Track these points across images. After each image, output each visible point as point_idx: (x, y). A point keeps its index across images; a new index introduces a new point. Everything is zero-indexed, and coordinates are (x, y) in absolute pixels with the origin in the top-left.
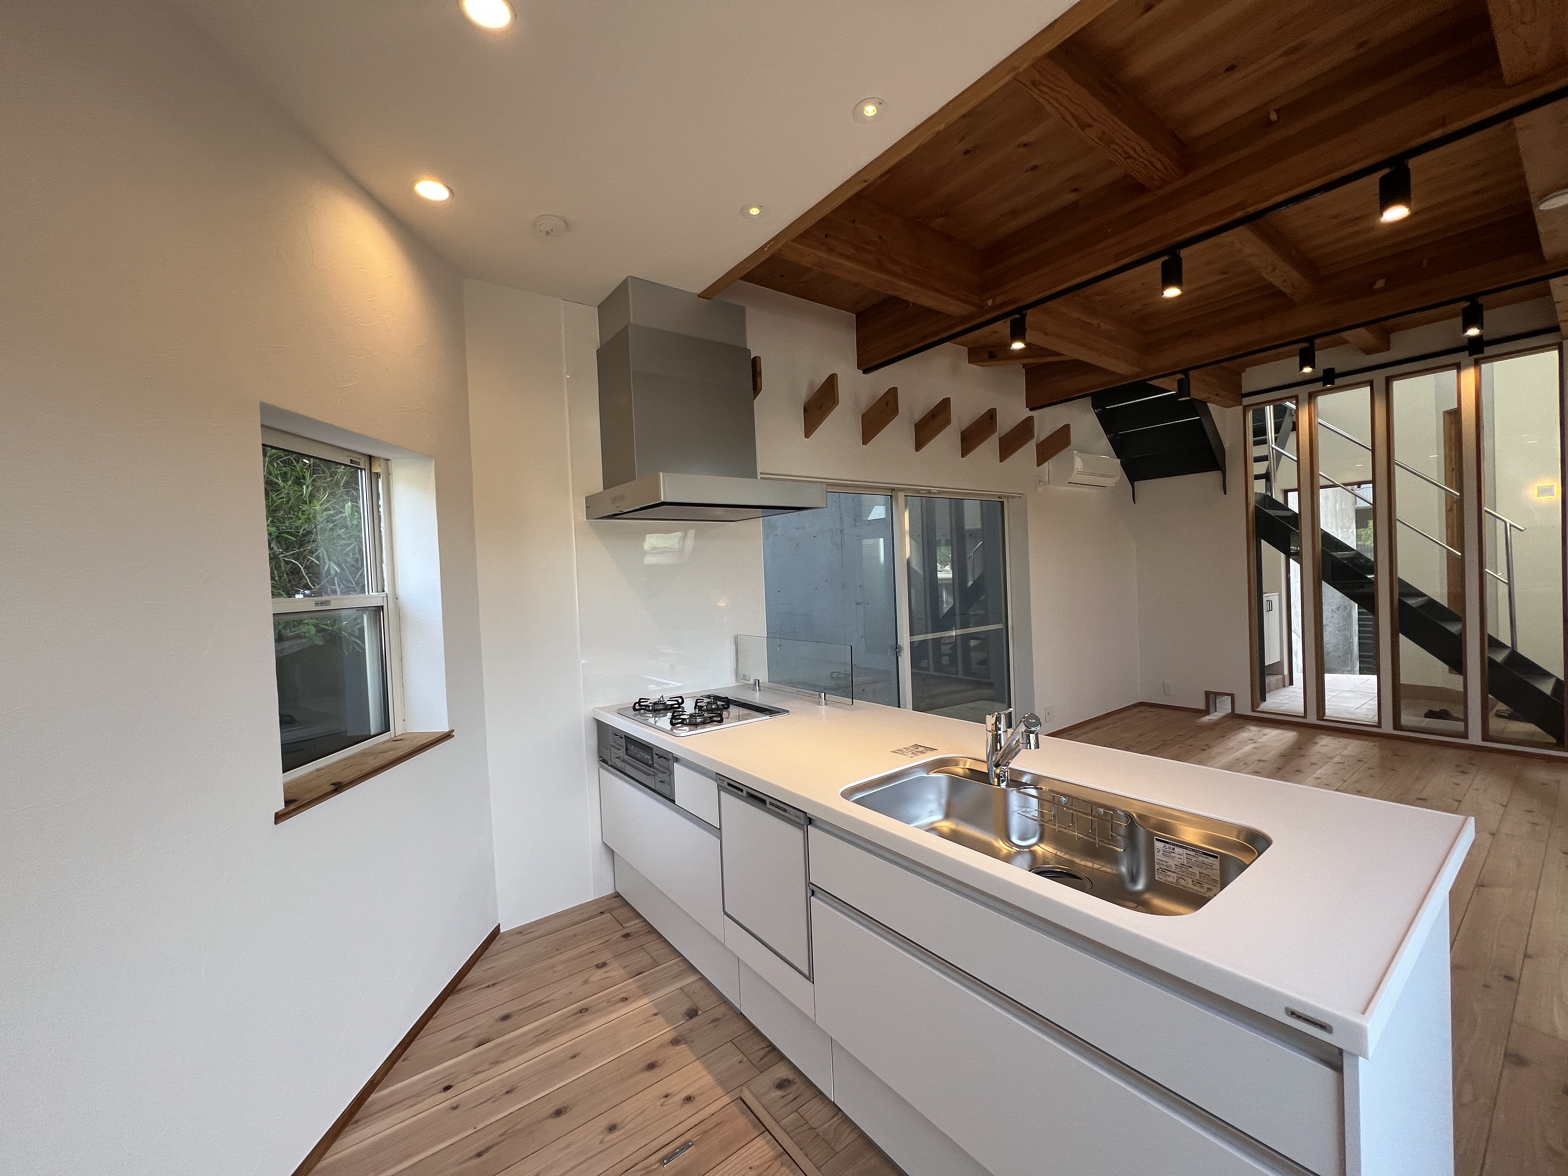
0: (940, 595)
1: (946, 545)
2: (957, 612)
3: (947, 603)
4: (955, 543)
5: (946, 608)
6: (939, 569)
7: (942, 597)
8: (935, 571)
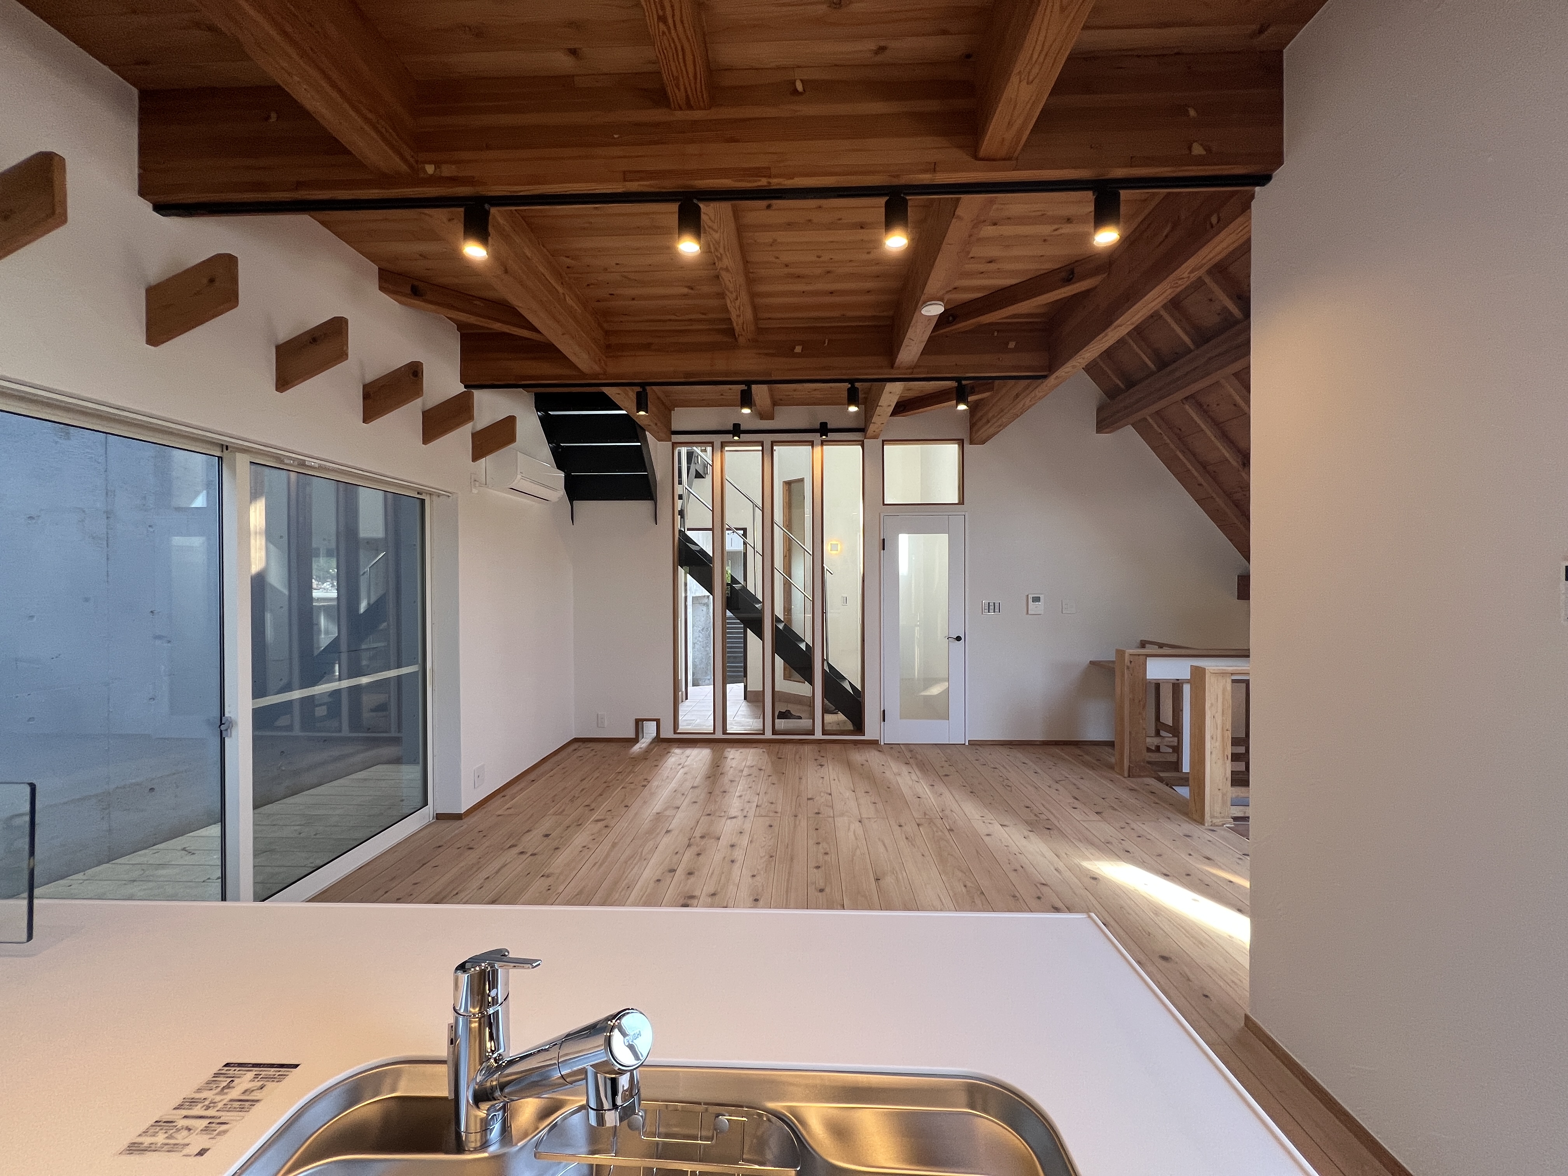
0: (315, 622)
1: (329, 554)
2: (344, 647)
3: (327, 632)
4: (342, 552)
5: (324, 640)
6: (314, 586)
7: (318, 624)
8: (310, 588)
